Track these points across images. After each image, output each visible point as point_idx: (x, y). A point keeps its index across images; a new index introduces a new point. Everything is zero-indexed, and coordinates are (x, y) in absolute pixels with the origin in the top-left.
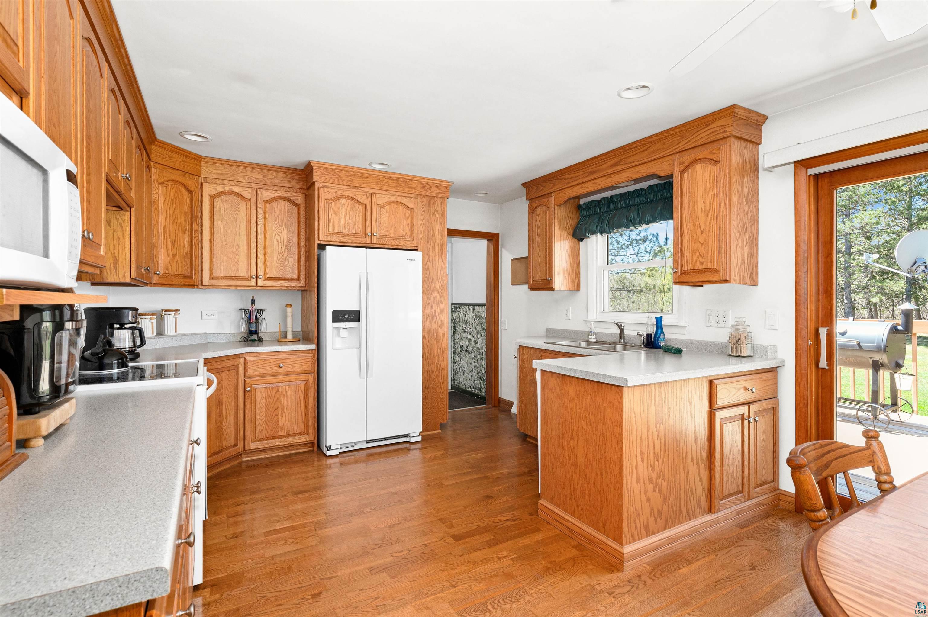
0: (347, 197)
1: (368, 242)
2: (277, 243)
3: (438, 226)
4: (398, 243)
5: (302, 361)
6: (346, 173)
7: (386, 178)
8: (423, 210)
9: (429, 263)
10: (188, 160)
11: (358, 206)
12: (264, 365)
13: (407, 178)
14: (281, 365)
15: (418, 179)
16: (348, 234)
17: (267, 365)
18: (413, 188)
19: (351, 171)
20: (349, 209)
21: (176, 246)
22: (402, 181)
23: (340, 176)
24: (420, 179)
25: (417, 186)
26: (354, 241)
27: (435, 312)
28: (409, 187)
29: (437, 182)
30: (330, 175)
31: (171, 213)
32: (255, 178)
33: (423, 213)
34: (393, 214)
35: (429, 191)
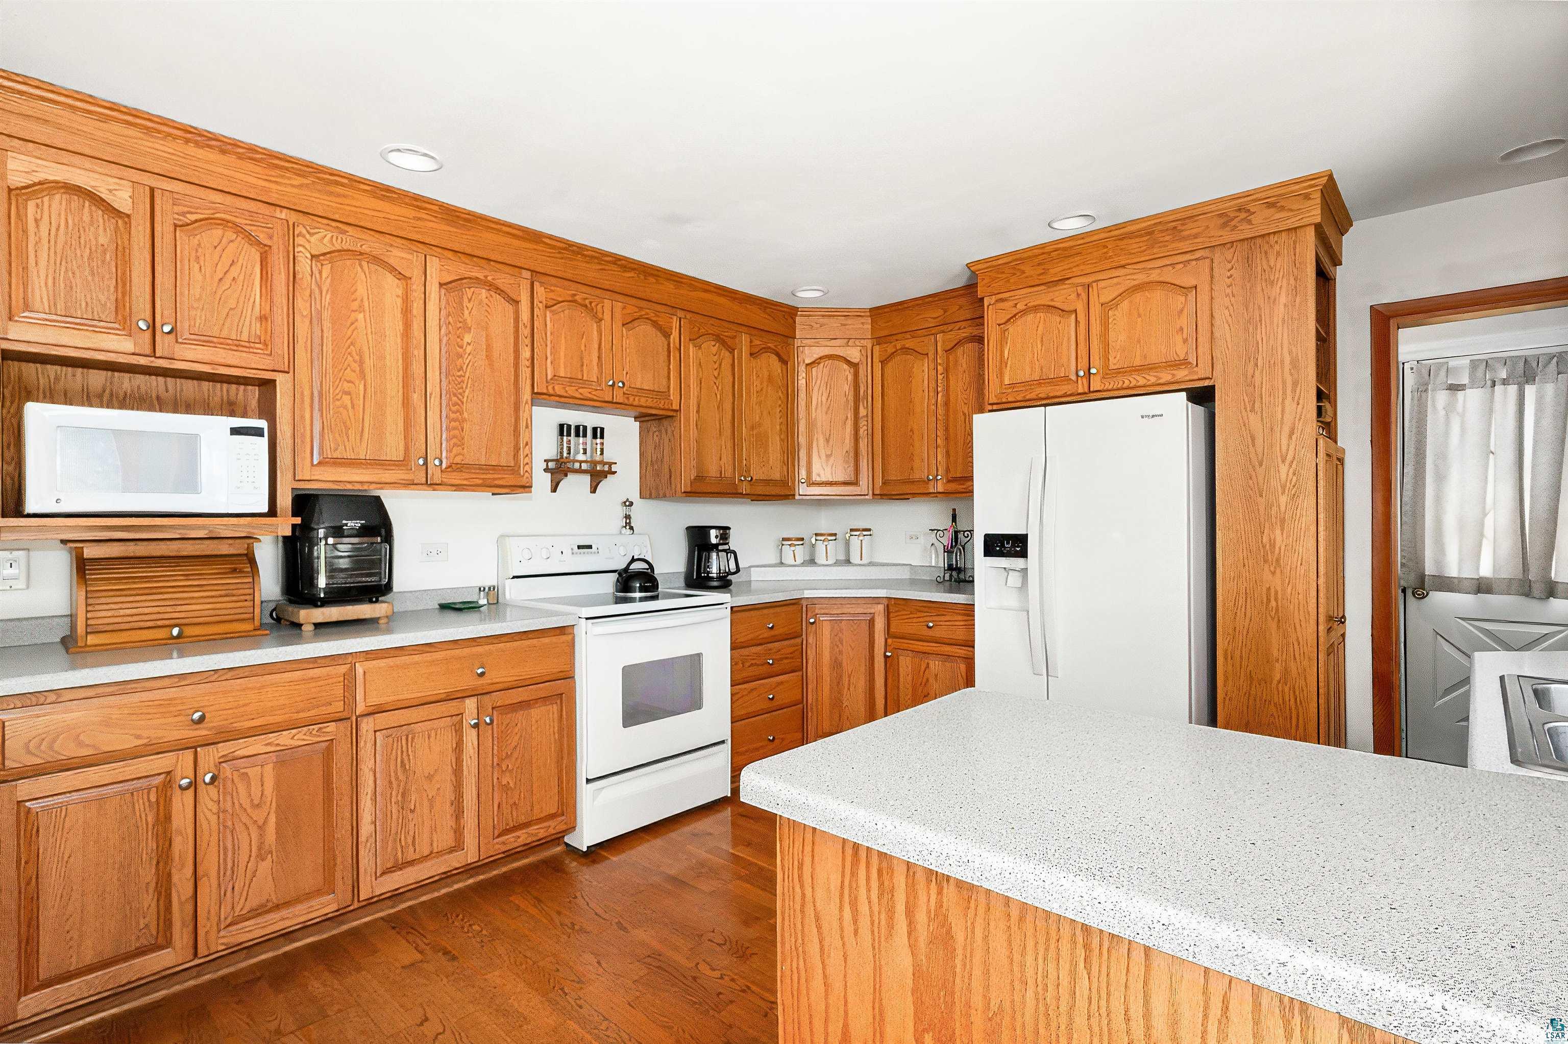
0: (1036, 309)
1: (1080, 391)
2: (963, 418)
3: (1280, 310)
4: (1153, 380)
5: (962, 623)
6: (1036, 261)
7: (1122, 238)
8: (1228, 281)
9: (1252, 417)
10: (849, 321)
11: (1058, 319)
12: (910, 621)
13: (1171, 218)
14: (931, 624)
15: (1206, 209)
16: (1040, 382)
17: (915, 620)
18: (1196, 236)
19: (1043, 253)
20: (1040, 332)
21: (831, 443)
22: (1162, 231)
23: (1023, 272)
24: (1213, 207)
25: (1208, 227)
26: (1051, 395)
27: (1273, 545)
28: (1184, 239)
29: (1270, 193)
30: (1004, 276)
31: (824, 399)
32: (934, 318)
33: (1228, 291)
34: (1139, 316)
35: (1245, 226)
